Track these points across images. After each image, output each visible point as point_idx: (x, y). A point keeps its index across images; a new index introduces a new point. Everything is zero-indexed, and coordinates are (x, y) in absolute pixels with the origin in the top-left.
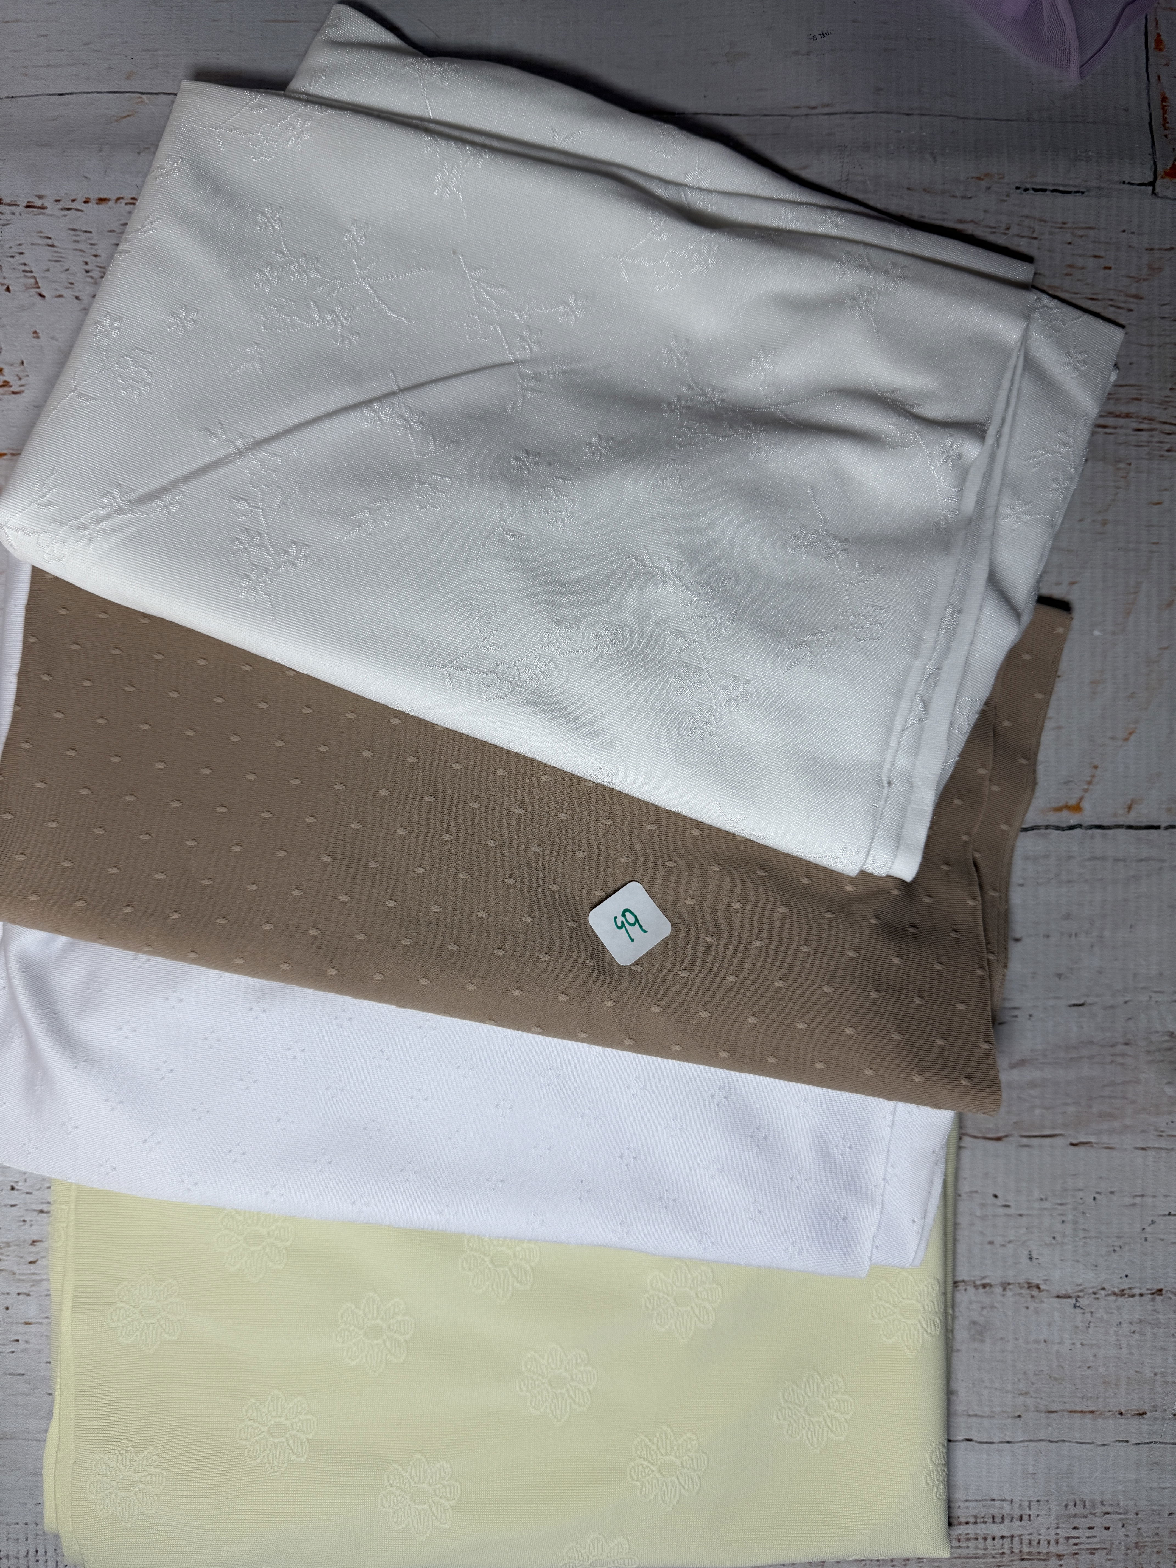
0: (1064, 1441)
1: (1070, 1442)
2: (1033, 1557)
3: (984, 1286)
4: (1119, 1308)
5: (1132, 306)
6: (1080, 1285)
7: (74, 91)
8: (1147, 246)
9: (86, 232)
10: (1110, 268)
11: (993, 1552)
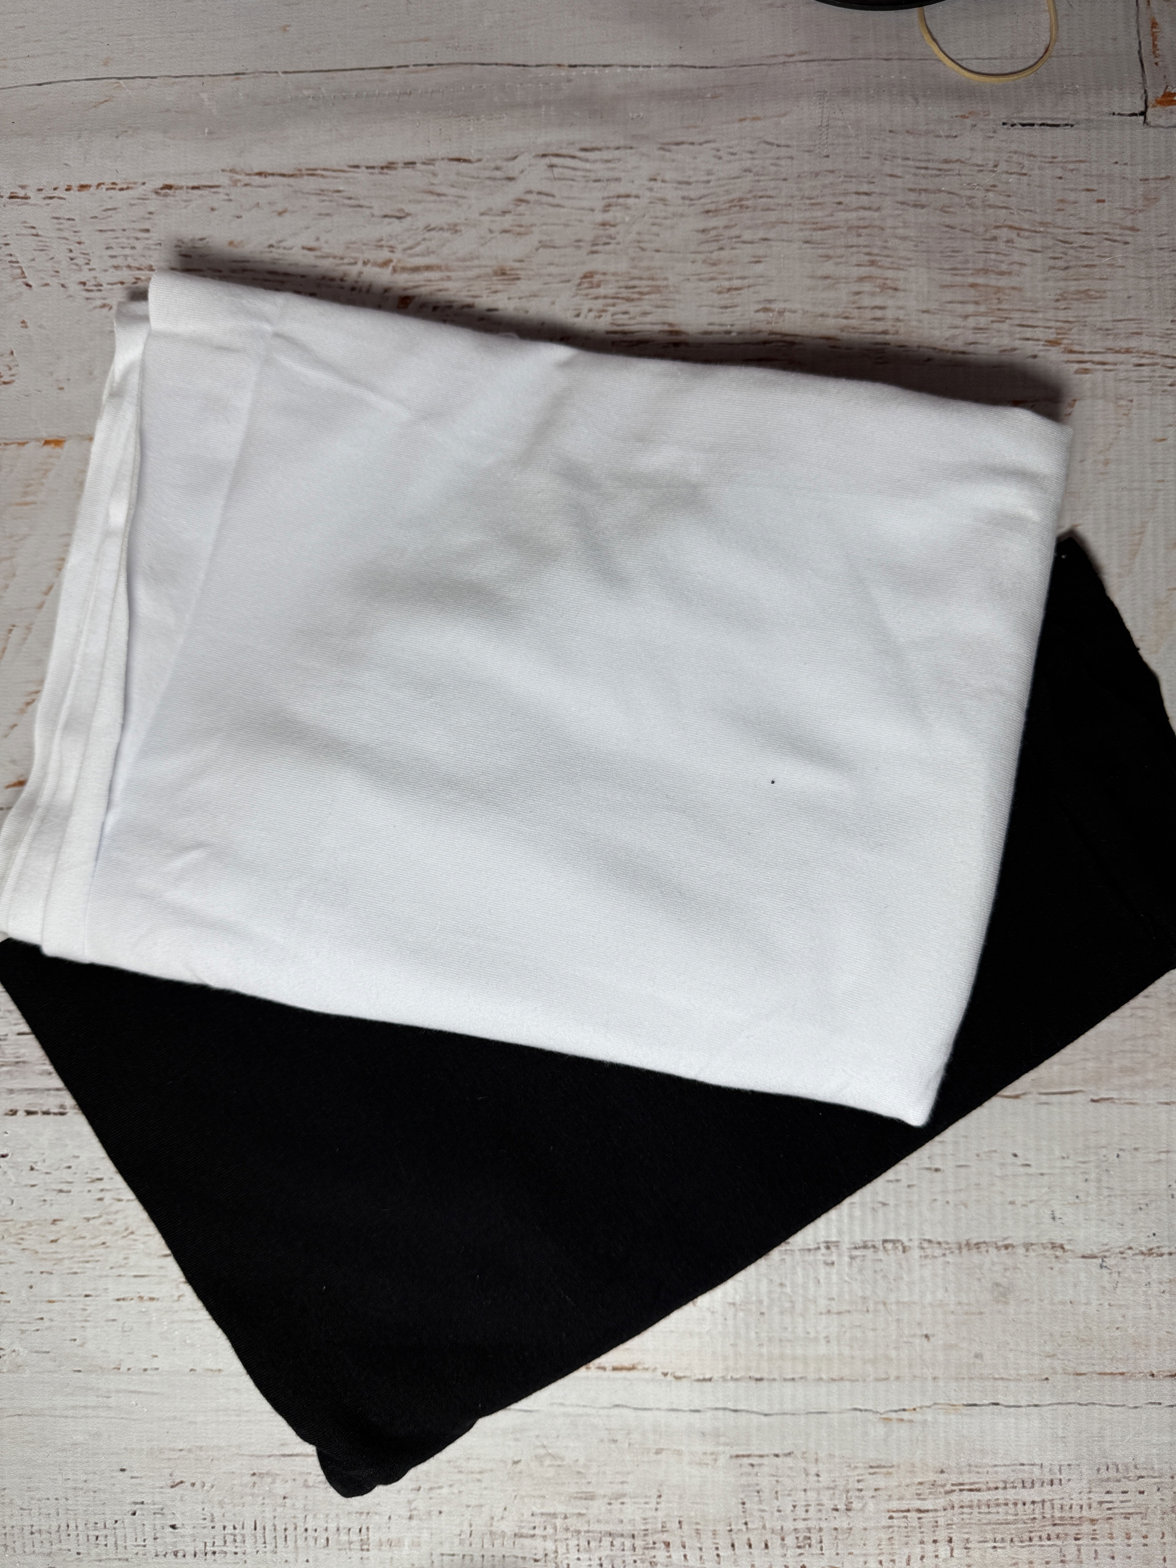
0: (1094, 1404)
1: (1100, 1404)
2: (1066, 1522)
3: (1006, 1247)
4: (1147, 1268)
5: (1129, 239)
6: (1106, 1244)
7: (54, 80)
8: (1141, 177)
9: (69, 219)
10: (1104, 201)
11: (1025, 1517)
